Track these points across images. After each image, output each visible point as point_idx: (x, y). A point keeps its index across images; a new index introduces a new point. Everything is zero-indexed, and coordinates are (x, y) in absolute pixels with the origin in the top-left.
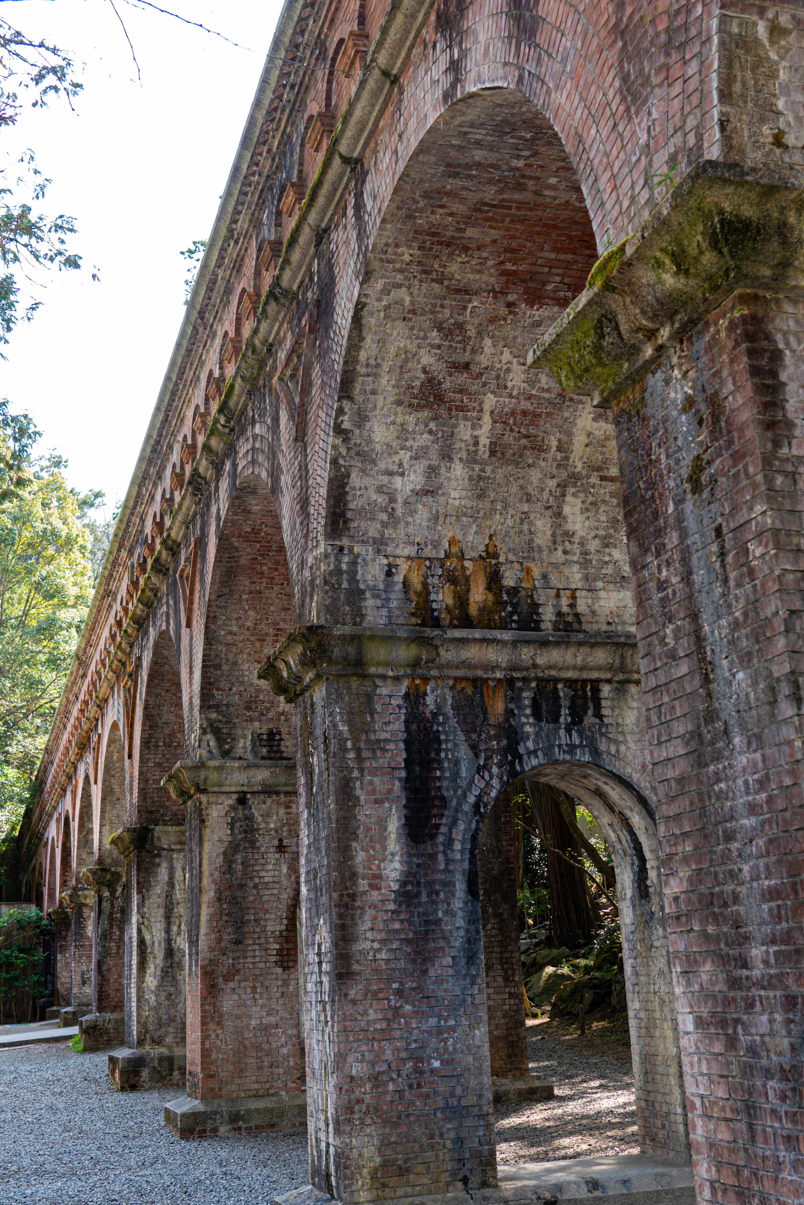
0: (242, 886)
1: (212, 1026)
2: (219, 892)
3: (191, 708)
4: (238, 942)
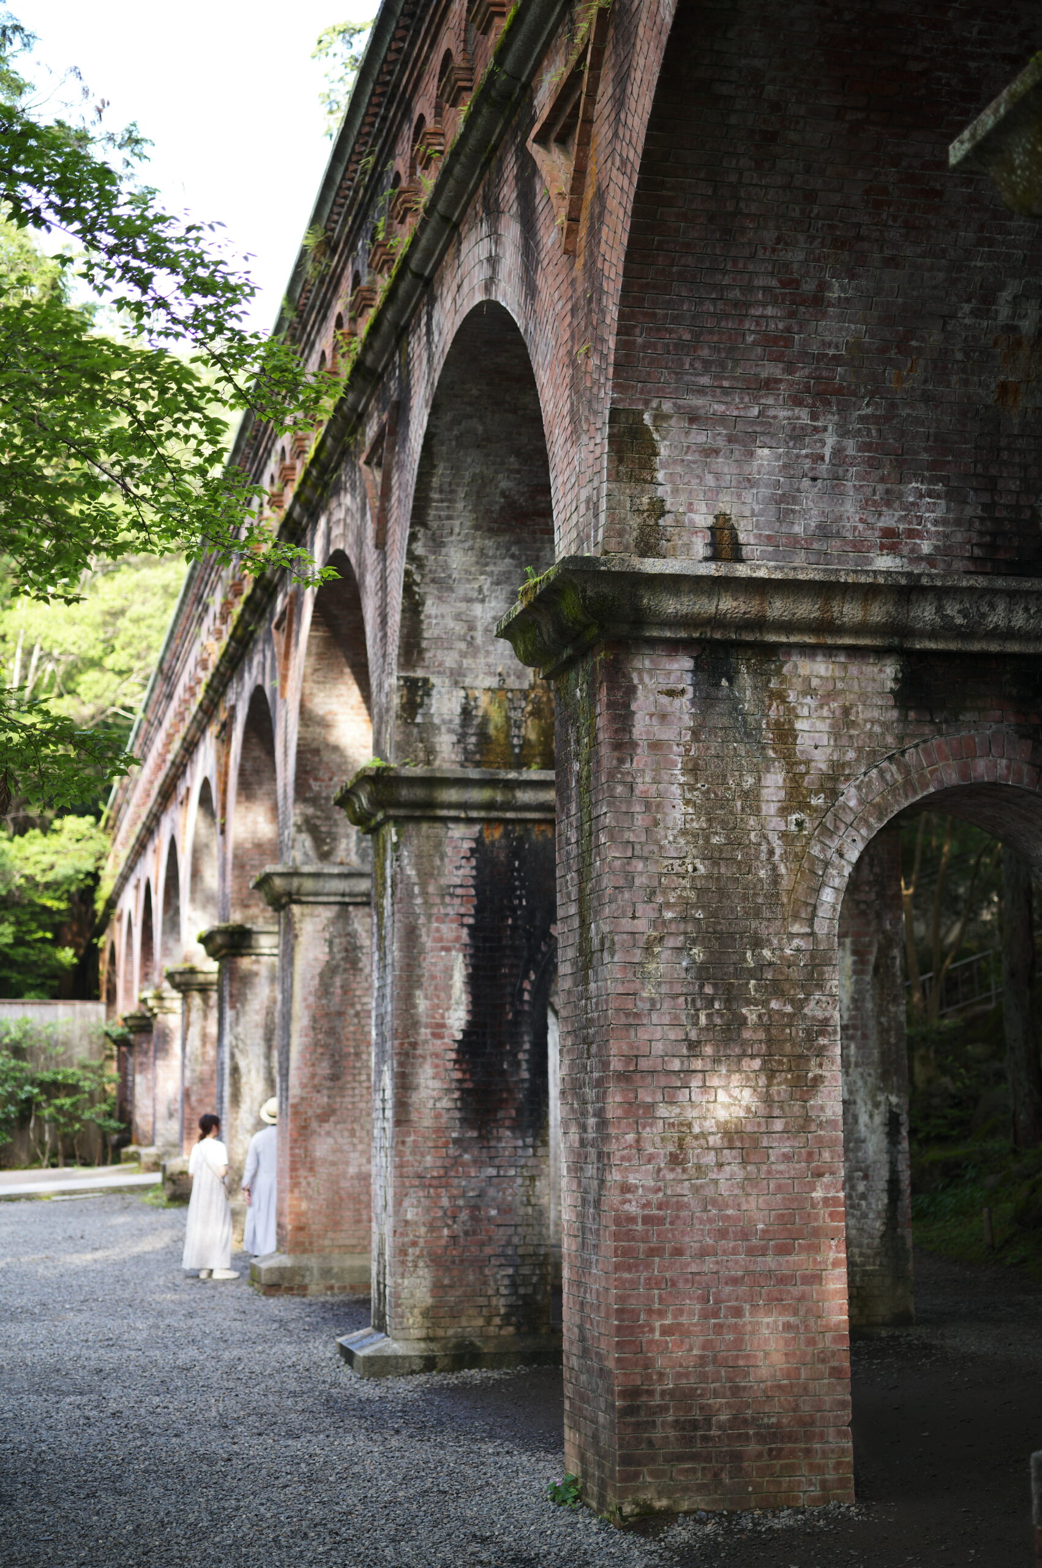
0: (340, 1014)
1: (302, 1173)
2: (314, 1019)
3: (285, 797)
4: (335, 1077)
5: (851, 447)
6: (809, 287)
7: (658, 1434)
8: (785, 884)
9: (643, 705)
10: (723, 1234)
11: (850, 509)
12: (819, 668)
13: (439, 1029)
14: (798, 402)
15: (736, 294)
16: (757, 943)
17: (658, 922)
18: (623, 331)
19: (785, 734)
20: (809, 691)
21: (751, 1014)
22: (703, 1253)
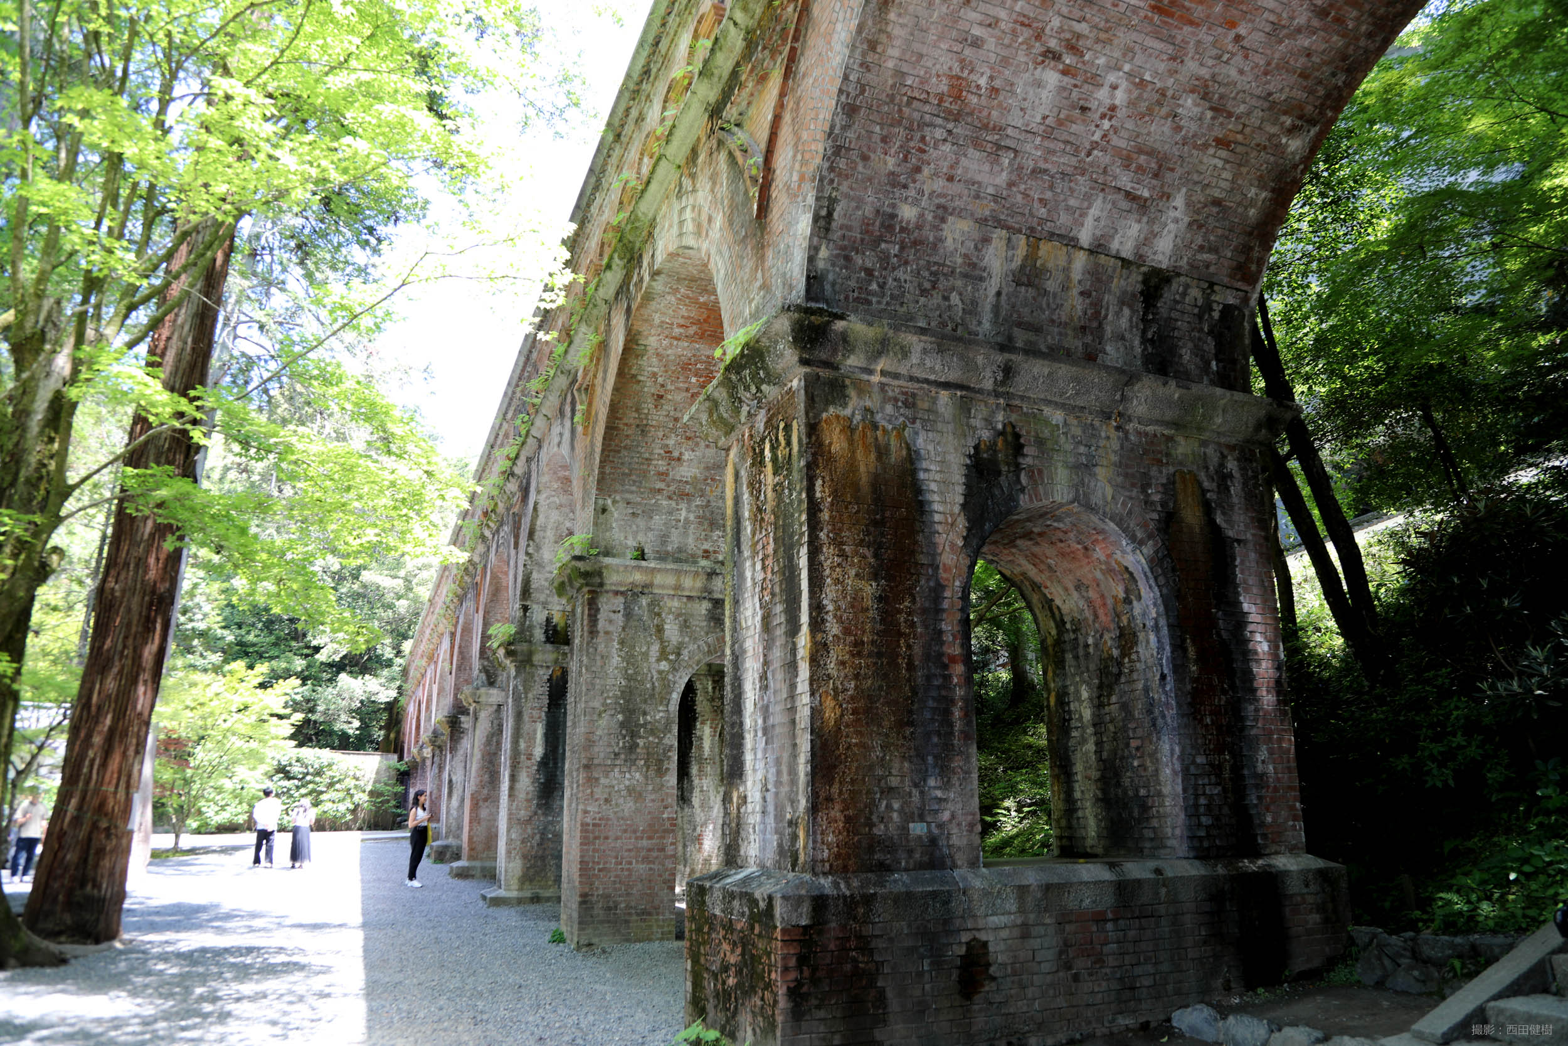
5: (692, 517)
6: (676, 454)
7: (596, 912)
8: (657, 690)
9: (602, 617)
10: (625, 831)
11: (691, 540)
12: (676, 603)
13: (529, 757)
14: (670, 498)
15: (647, 455)
16: (645, 714)
17: (604, 704)
18: (601, 467)
19: (660, 630)
20: (670, 612)
21: (641, 742)
22: (617, 838)
